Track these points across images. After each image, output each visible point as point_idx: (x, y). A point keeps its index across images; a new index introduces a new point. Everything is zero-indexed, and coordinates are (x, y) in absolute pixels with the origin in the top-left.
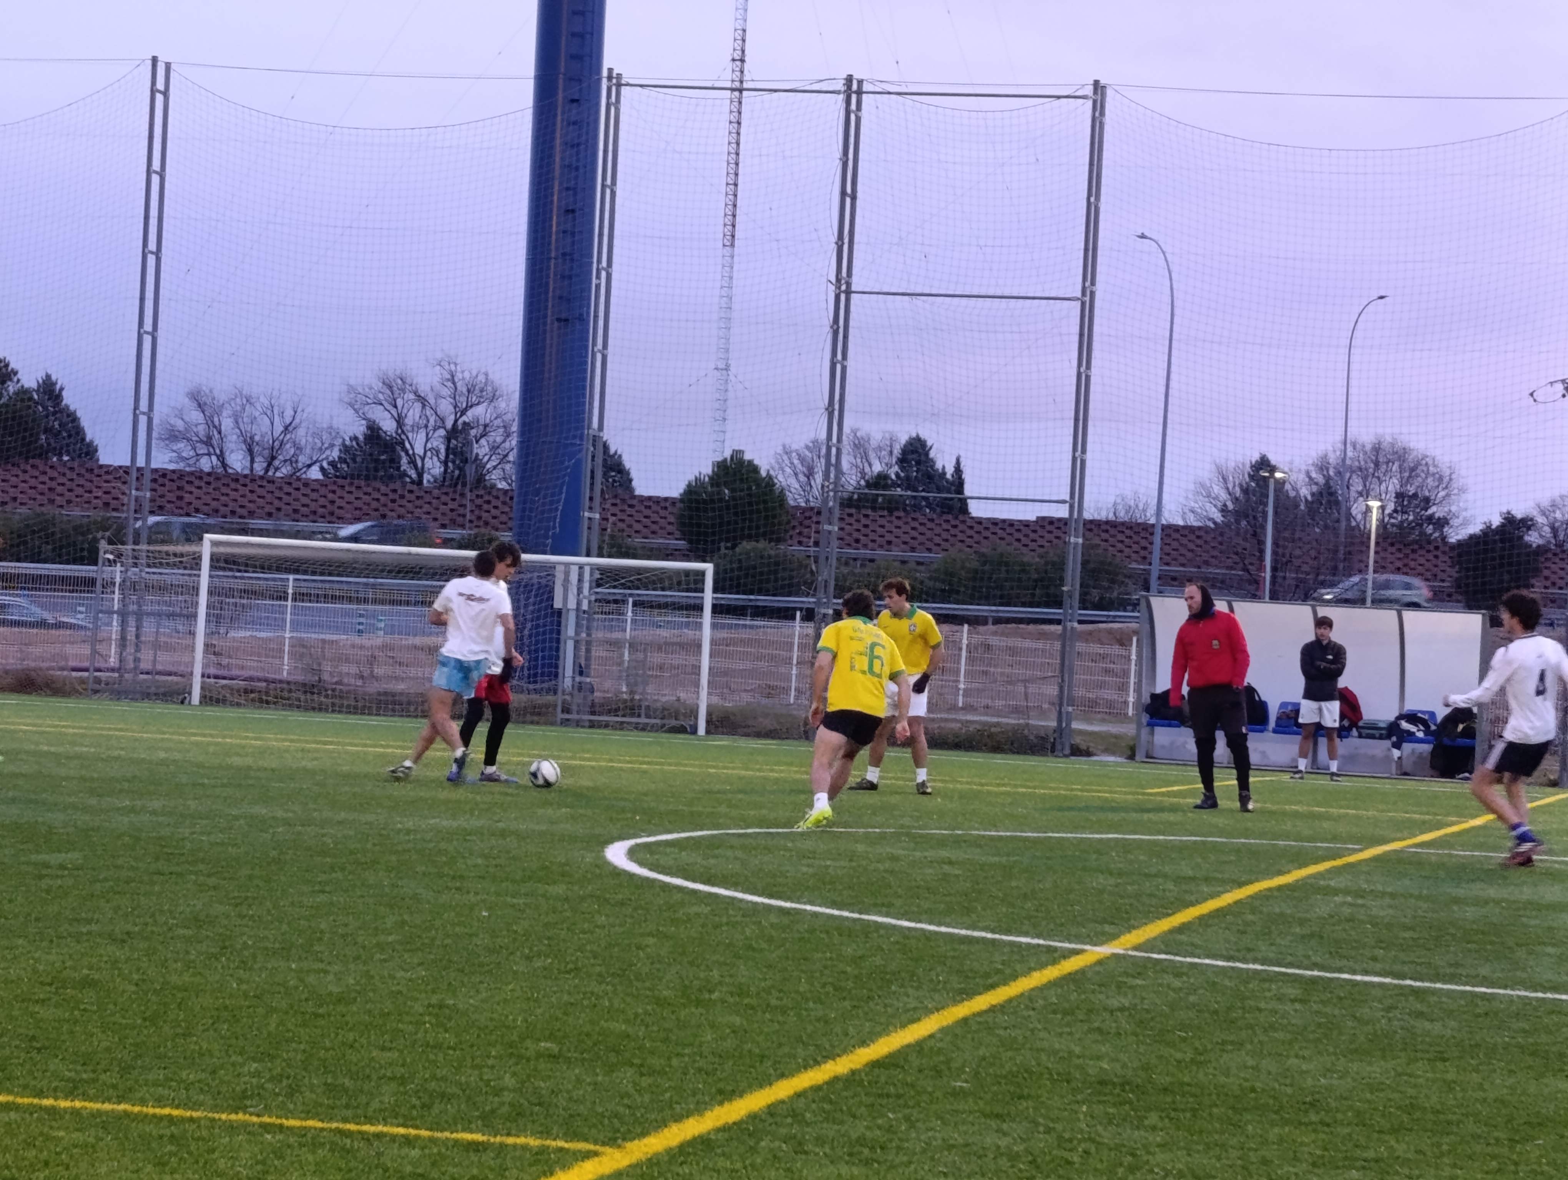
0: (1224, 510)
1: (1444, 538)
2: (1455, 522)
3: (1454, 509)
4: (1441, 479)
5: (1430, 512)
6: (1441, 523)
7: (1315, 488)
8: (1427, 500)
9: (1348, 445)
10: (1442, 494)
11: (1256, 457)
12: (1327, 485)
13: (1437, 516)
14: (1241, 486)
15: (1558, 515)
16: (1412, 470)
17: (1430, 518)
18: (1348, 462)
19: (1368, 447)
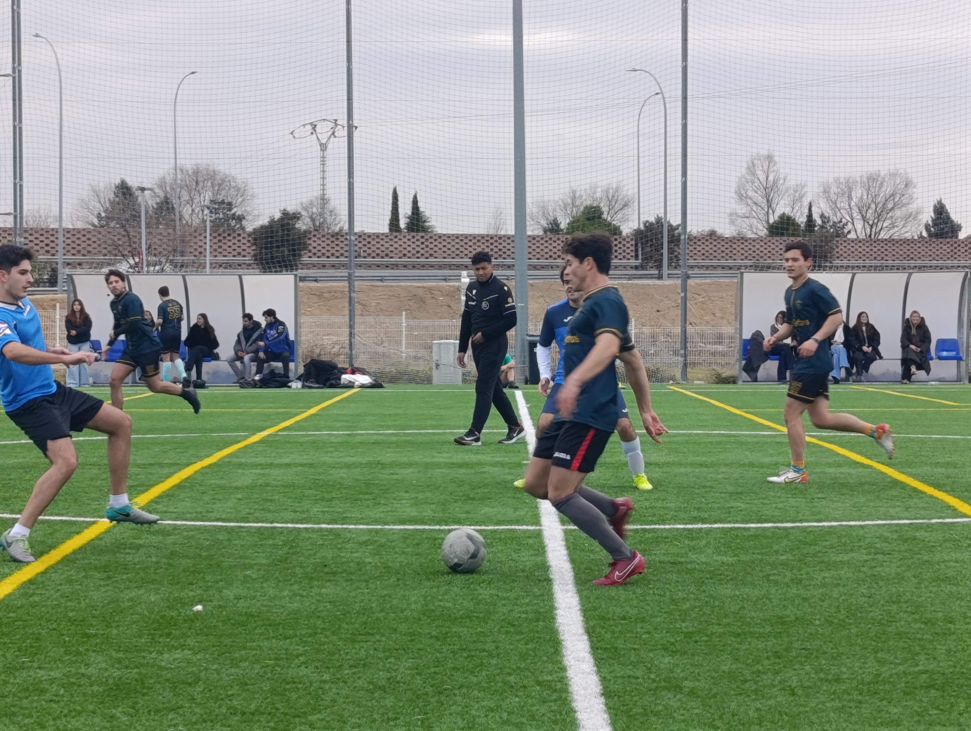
0: (99, 216)
1: (243, 228)
2: (250, 218)
3: (248, 209)
4: (238, 190)
5: (233, 211)
6: (240, 219)
7: (158, 200)
8: (230, 204)
9: (178, 171)
10: (240, 200)
11: (118, 181)
12: (166, 198)
13: (237, 214)
14: (110, 200)
15: (315, 210)
16: (220, 185)
17: (233, 217)
18: (179, 182)
19: (190, 172)
